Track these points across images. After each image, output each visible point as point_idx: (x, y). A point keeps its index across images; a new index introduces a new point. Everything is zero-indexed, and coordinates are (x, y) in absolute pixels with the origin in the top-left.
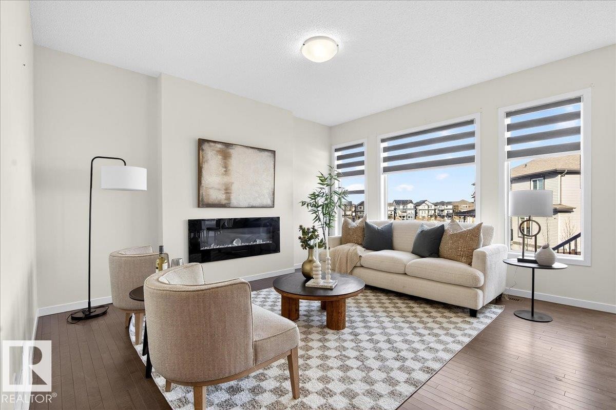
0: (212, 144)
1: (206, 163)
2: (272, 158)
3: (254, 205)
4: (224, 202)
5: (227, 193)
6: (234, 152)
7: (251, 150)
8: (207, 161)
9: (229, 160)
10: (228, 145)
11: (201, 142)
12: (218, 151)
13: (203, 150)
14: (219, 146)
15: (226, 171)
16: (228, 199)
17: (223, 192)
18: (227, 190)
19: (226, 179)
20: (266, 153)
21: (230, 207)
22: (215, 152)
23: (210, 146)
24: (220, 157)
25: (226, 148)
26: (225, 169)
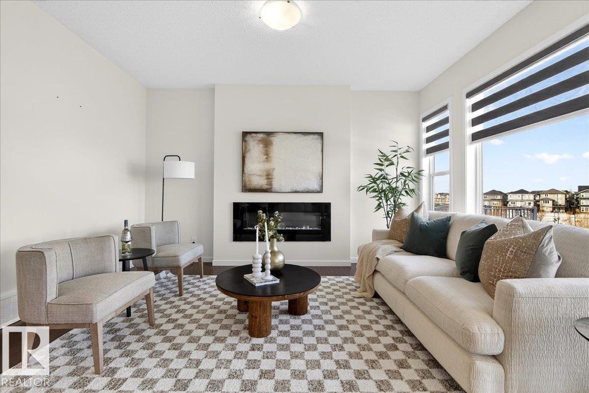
0: (254, 135)
1: (248, 153)
2: (320, 140)
3: (298, 190)
4: (265, 187)
5: (268, 179)
6: (275, 140)
7: (294, 136)
8: (249, 150)
9: (272, 148)
10: (269, 134)
11: (245, 134)
12: (260, 141)
13: (245, 141)
14: (261, 136)
15: (267, 158)
16: (270, 184)
17: (265, 178)
18: (269, 176)
19: (267, 166)
20: (312, 136)
21: (271, 192)
22: (256, 141)
23: (252, 137)
24: (261, 146)
25: (267, 138)
26: (266, 157)
